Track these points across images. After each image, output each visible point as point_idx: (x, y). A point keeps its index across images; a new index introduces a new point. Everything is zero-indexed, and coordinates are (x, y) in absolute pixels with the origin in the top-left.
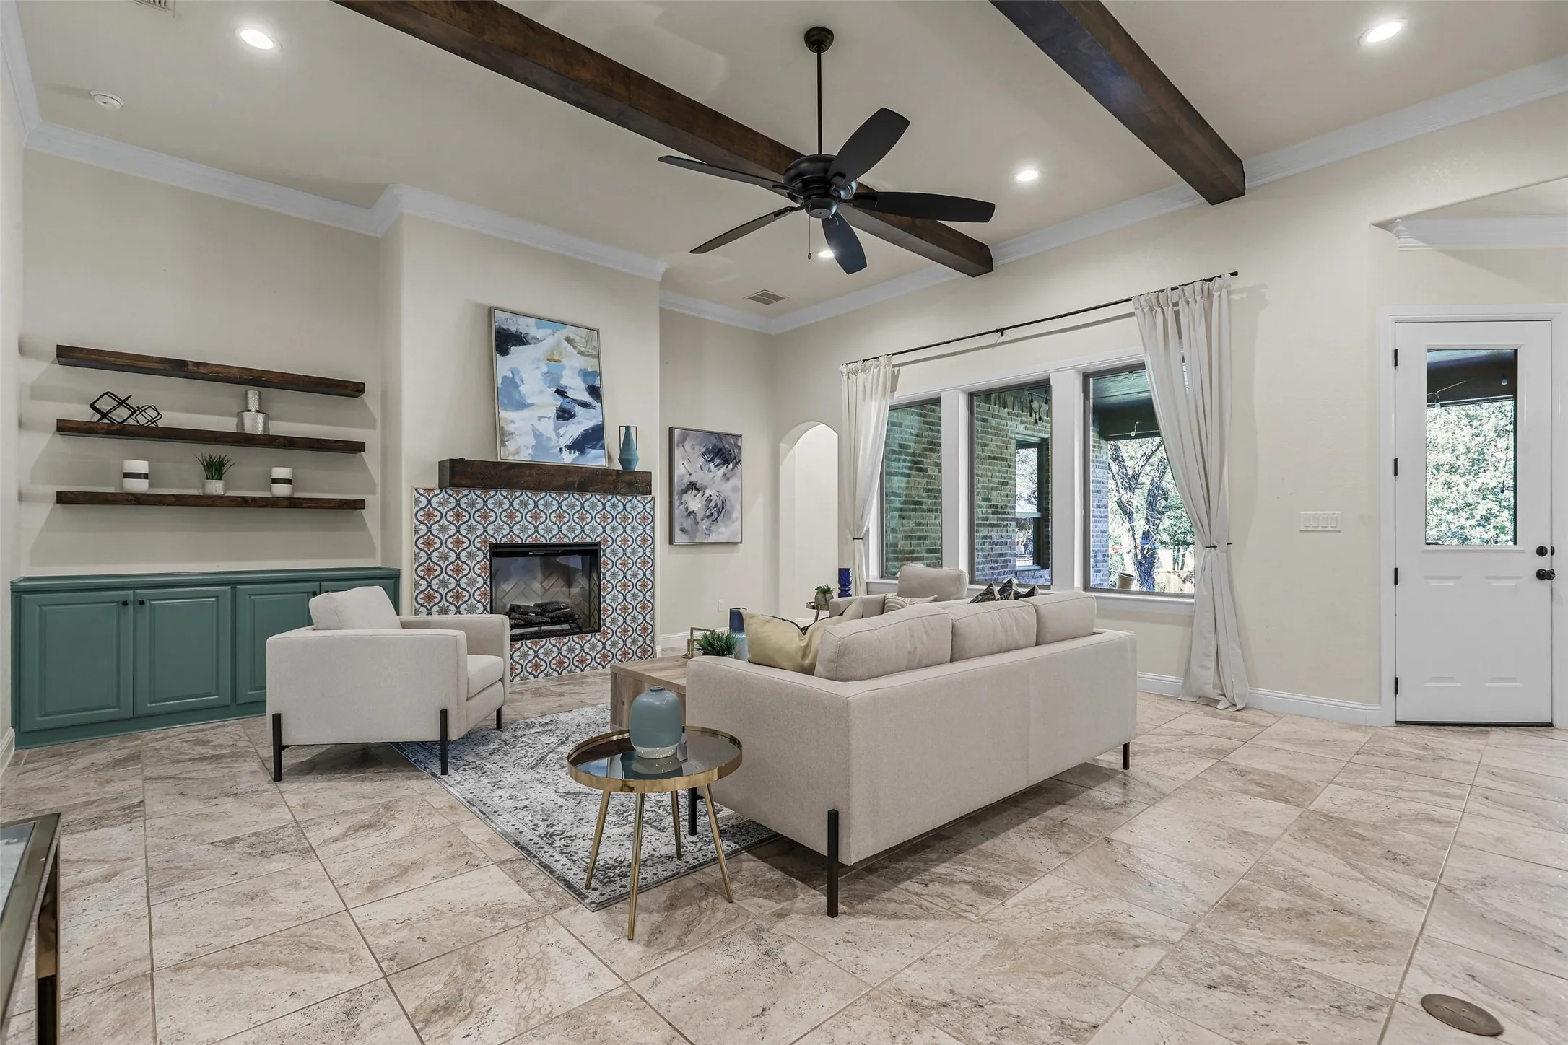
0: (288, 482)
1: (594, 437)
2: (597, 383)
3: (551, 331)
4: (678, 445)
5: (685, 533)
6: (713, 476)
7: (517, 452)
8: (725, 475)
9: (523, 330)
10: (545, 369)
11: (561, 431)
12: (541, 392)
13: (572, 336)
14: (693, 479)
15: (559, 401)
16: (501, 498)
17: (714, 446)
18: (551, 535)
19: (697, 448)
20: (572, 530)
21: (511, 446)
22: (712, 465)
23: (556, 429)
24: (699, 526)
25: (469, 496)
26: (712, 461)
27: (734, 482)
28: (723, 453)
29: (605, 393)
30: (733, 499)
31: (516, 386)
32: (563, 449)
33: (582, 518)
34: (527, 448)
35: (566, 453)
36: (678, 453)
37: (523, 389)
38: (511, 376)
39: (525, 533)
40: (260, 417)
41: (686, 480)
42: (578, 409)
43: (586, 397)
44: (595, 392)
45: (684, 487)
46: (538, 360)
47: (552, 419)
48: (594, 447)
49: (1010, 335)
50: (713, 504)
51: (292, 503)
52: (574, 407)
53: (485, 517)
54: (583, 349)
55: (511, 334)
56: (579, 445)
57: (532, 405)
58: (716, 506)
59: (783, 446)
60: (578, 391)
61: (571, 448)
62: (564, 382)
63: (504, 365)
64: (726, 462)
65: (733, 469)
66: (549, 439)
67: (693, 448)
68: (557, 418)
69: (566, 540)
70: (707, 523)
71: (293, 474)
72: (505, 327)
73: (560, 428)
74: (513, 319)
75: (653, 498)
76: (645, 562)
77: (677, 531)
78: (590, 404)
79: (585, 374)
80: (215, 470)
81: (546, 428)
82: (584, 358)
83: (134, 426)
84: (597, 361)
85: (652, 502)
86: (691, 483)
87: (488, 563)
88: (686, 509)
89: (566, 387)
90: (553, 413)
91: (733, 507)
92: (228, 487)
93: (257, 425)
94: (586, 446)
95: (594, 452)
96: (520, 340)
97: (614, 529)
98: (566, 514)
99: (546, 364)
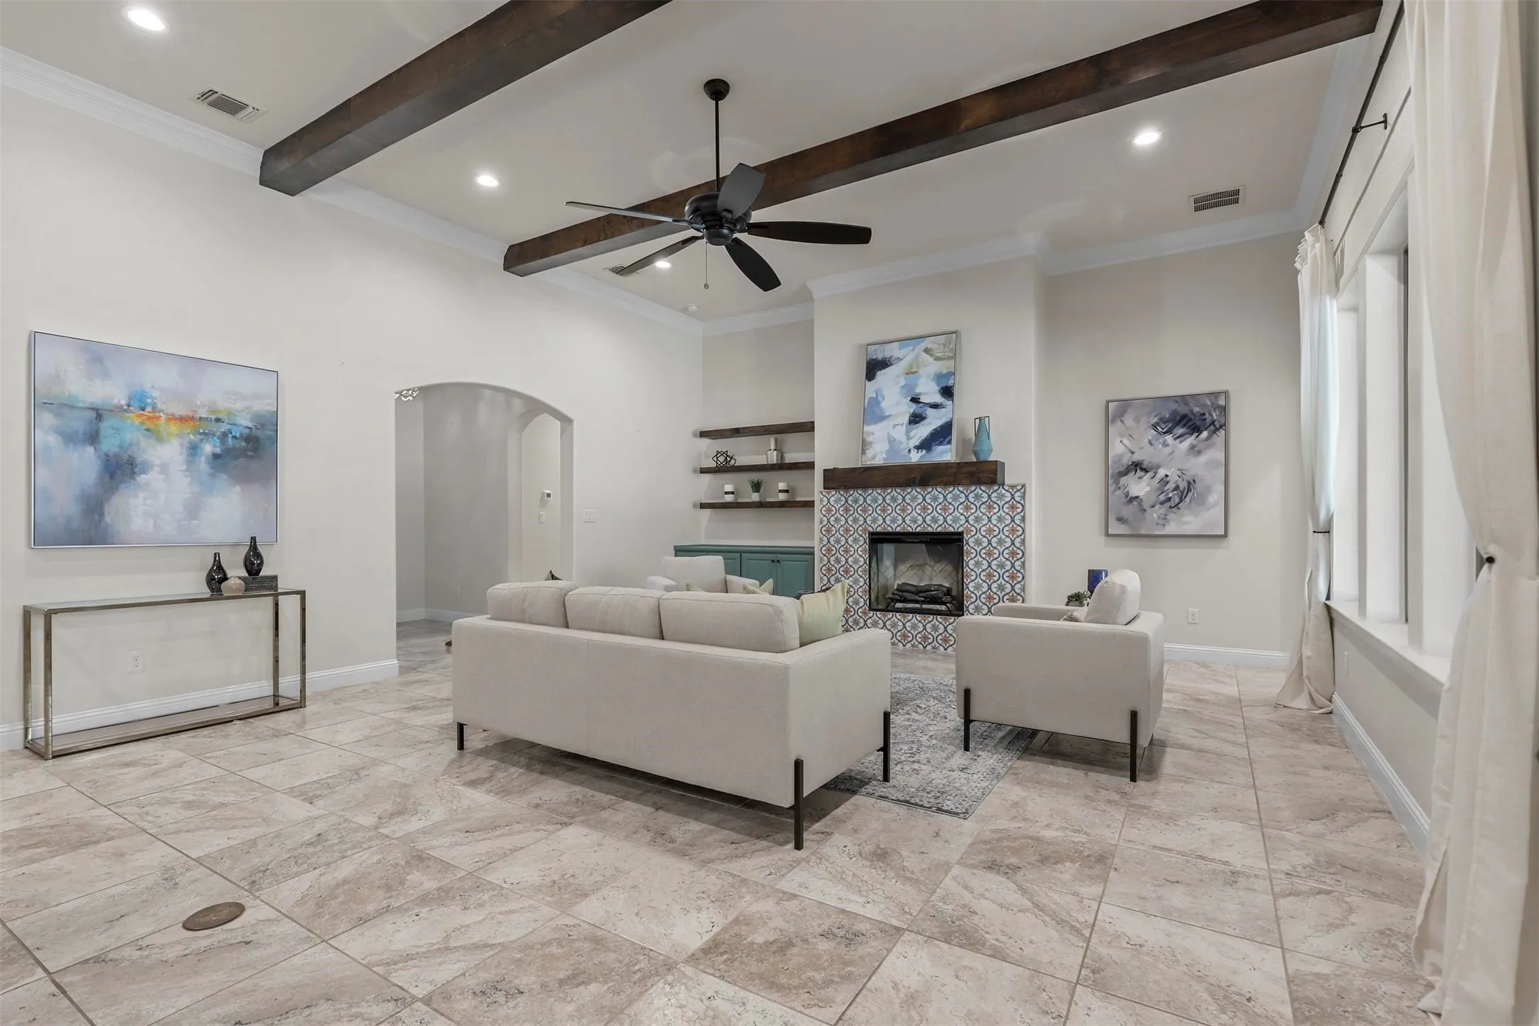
0: (784, 491)
1: (942, 434)
2: (950, 383)
3: (911, 348)
4: (1116, 421)
5: (1123, 523)
6: (1175, 453)
7: (874, 458)
8: (1192, 447)
9: (887, 355)
10: (903, 382)
11: (912, 434)
12: (898, 403)
13: (929, 346)
14: (1136, 458)
15: (913, 408)
16: (877, 495)
17: (1174, 413)
18: (916, 525)
19: (1143, 419)
20: (935, 520)
21: (870, 453)
22: (1169, 438)
23: (908, 432)
24: (1147, 514)
25: (850, 496)
26: (1169, 432)
27: (1216, 454)
28: (1191, 419)
29: (957, 391)
30: (1212, 478)
31: (879, 403)
32: (912, 450)
33: (944, 509)
34: (881, 453)
35: (914, 452)
36: (1114, 430)
37: (883, 405)
38: (875, 395)
39: (895, 524)
40: (775, 452)
41: (1127, 460)
42: (930, 412)
43: (938, 399)
44: (947, 392)
45: (1122, 469)
46: (898, 377)
47: (904, 425)
48: (941, 444)
50: (1171, 486)
51: (782, 505)
52: (925, 410)
53: (865, 511)
54: (939, 355)
55: (879, 361)
56: (926, 445)
57: (890, 416)
58: (1177, 488)
60: (930, 393)
61: (918, 448)
62: (918, 390)
63: (871, 386)
64: (1196, 429)
65: (1207, 439)
66: (900, 443)
67: (1137, 420)
68: (909, 423)
69: (930, 530)
70: (1160, 510)
71: (788, 485)
72: (874, 357)
73: (911, 432)
74: (882, 348)
75: (1023, 486)
76: (1013, 554)
77: (1112, 521)
78: (941, 404)
79: (939, 377)
80: (757, 487)
81: (899, 433)
82: (940, 362)
83: (724, 467)
84: (953, 361)
85: (1022, 491)
86: (1133, 462)
87: (867, 547)
88: (1127, 495)
89: (920, 394)
90: (906, 419)
91: (1208, 490)
92: (760, 497)
93: (773, 458)
94: (934, 444)
95: (941, 448)
96: (884, 364)
97: (977, 519)
98: (929, 506)
99: (904, 378)
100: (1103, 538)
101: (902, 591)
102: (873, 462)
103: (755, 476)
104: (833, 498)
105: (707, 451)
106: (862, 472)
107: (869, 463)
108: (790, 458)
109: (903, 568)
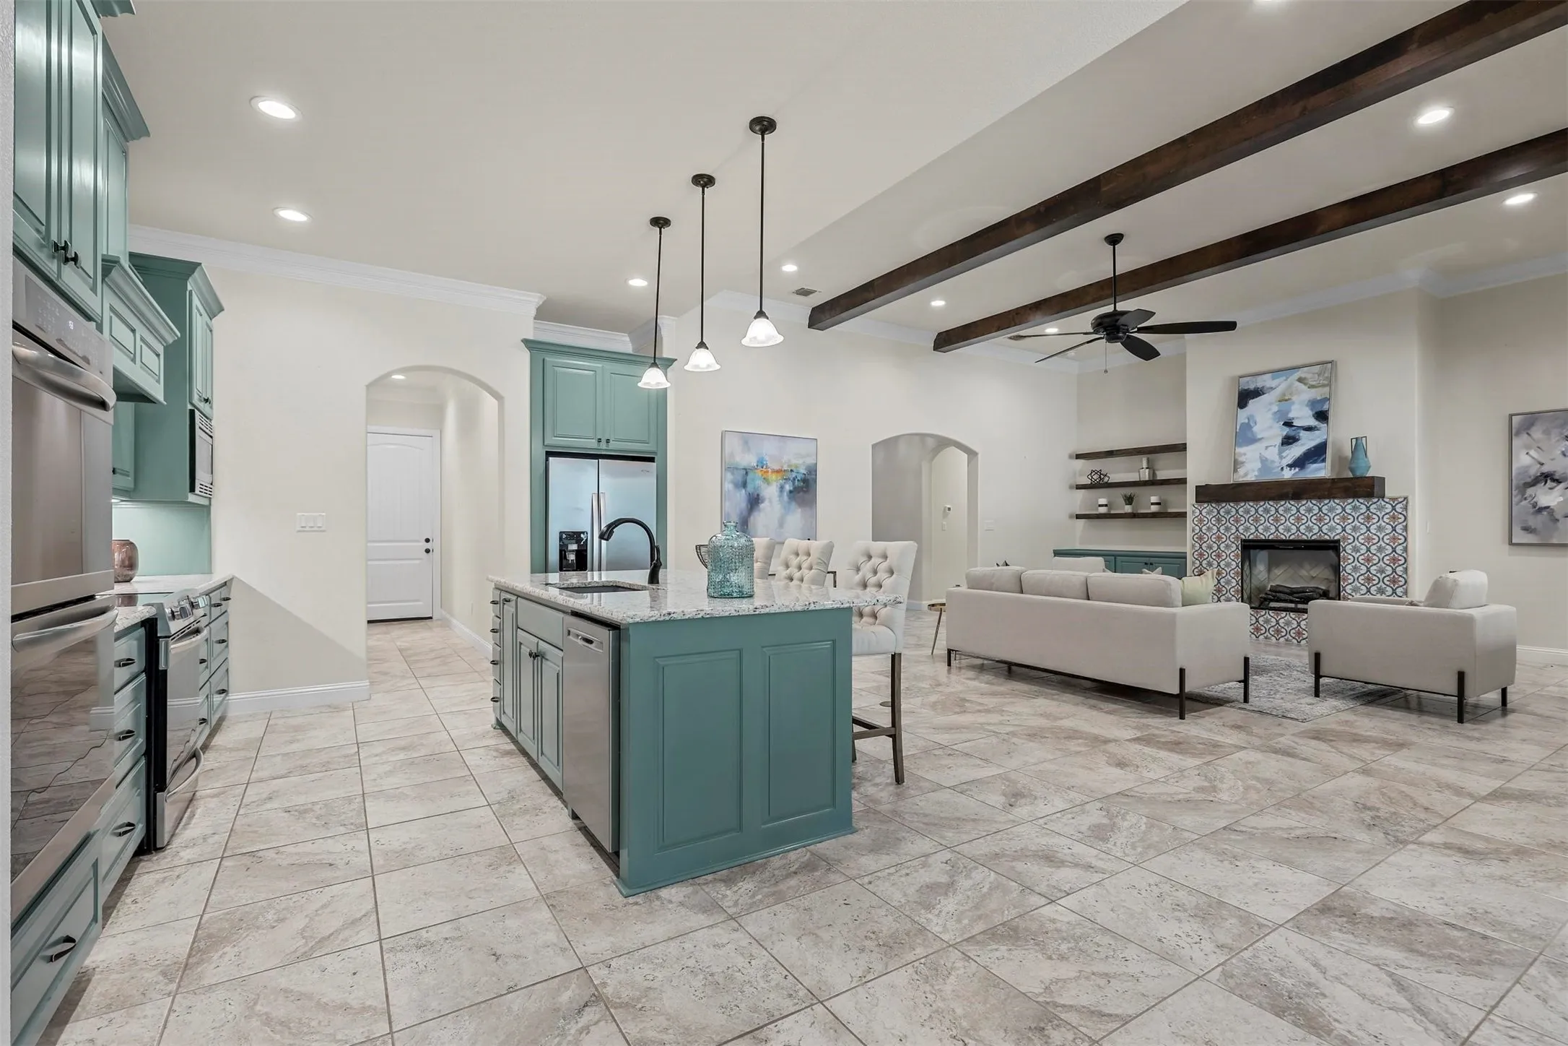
0: (1157, 504)
1: (1317, 453)
2: (1325, 407)
3: (1284, 378)
4: (1518, 434)
5: (1531, 532)
7: (1246, 475)
9: (1259, 385)
10: (1275, 408)
11: (1284, 454)
12: (1271, 427)
13: (1303, 376)
14: (1545, 469)
15: (1286, 431)
16: (1249, 507)
18: (1290, 534)
19: (1556, 431)
20: (1309, 529)
21: (1241, 471)
23: (1280, 453)
24: (1559, 524)
25: (1225, 507)
29: (1332, 415)
31: (1251, 427)
32: (1285, 468)
33: (1320, 520)
34: (1254, 471)
35: (1287, 470)
36: (1518, 443)
37: (1255, 429)
38: (1247, 421)
39: (1267, 531)
40: (1147, 470)
41: (1534, 471)
42: (1303, 434)
43: (1312, 422)
44: (1322, 416)
46: (1271, 404)
47: (1277, 446)
48: (1315, 462)
51: (1158, 515)
52: (1299, 433)
53: (1237, 521)
54: (1314, 383)
55: (1251, 391)
56: (1300, 463)
57: (1262, 438)
60: (1303, 416)
61: (1291, 466)
62: (1291, 415)
63: (1243, 415)
66: (1273, 462)
67: (1547, 433)
68: (1282, 444)
69: (1304, 537)
71: (1160, 498)
72: (1246, 388)
73: (1284, 451)
74: (1254, 380)
75: (1406, 498)
76: (1394, 560)
77: (1516, 529)
78: (1316, 427)
79: (1312, 403)
80: (1129, 500)
81: (1272, 454)
82: (1313, 390)
83: (1099, 484)
84: (1328, 388)
85: (1404, 503)
86: (1542, 474)
87: (1239, 552)
88: (1535, 505)
89: (1293, 419)
90: (1279, 441)
92: (1133, 508)
93: (1145, 475)
94: (1307, 462)
95: (1315, 465)
96: (1257, 393)
97: (1355, 529)
98: (1304, 517)
99: (1277, 405)
100: (1507, 546)
101: (1276, 592)
102: (1245, 479)
103: (1128, 491)
104: (1205, 510)
105: (1082, 471)
106: (1233, 488)
107: (1241, 480)
108: (1161, 475)
109: (1277, 572)
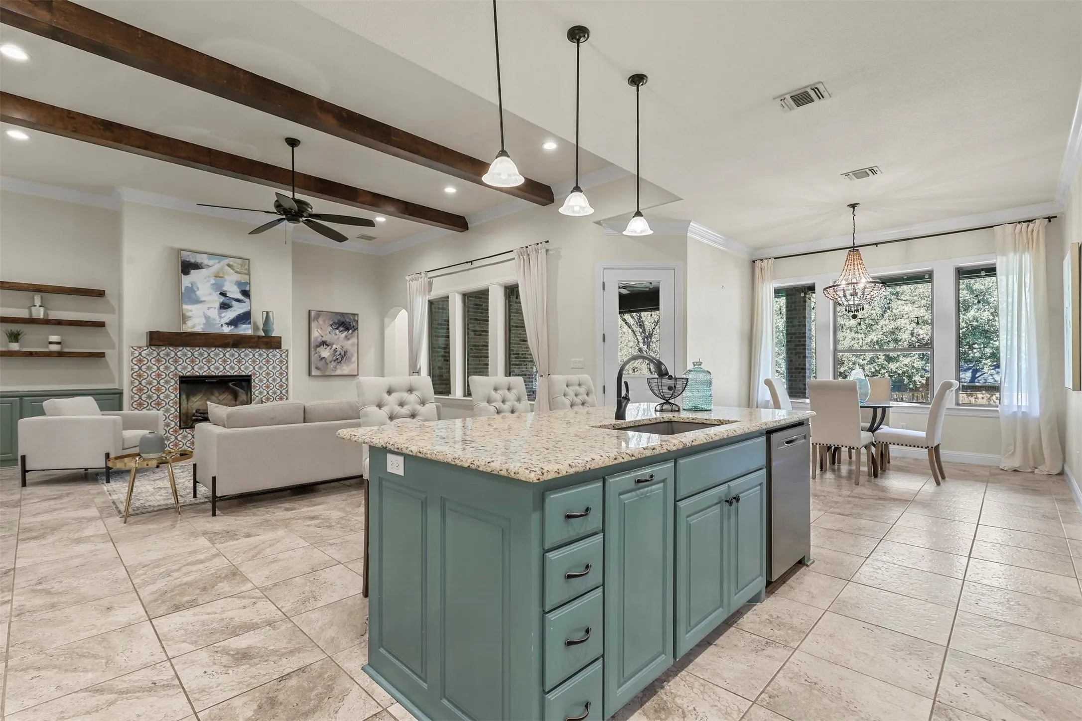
0: (59, 343)
1: (245, 317)
2: (247, 288)
3: (217, 261)
4: (314, 320)
5: (318, 369)
6: (339, 338)
7: (194, 327)
8: (346, 336)
9: (199, 261)
10: (213, 281)
11: (223, 315)
12: (210, 294)
13: (231, 263)
14: (324, 339)
15: (222, 299)
16: (186, 351)
17: (339, 320)
19: (327, 321)
20: (232, 368)
21: (190, 323)
22: (337, 331)
23: (219, 314)
24: (328, 366)
25: (164, 351)
26: (337, 328)
27: (354, 340)
28: (345, 324)
29: (252, 294)
30: (353, 350)
31: (194, 292)
32: (224, 325)
33: (239, 362)
34: (200, 325)
35: (225, 327)
36: (313, 324)
37: (198, 293)
38: (190, 285)
39: (201, 370)
40: (42, 309)
41: (320, 340)
42: (234, 303)
43: (240, 296)
44: (246, 293)
45: (318, 344)
46: (209, 277)
47: (217, 310)
48: (244, 323)
49: (476, 264)
50: (338, 353)
51: (60, 354)
52: (231, 302)
53: (176, 361)
54: (238, 270)
55: (192, 264)
56: (234, 323)
57: (204, 301)
58: (340, 354)
59: (386, 320)
60: (234, 292)
61: (228, 324)
62: (225, 288)
63: (186, 281)
64: (347, 329)
65: (352, 333)
66: (214, 319)
67: (324, 321)
68: (220, 308)
69: (229, 374)
70: (334, 364)
71: (62, 339)
72: (188, 260)
73: (222, 313)
74: (193, 255)
75: (287, 350)
76: (281, 386)
77: (313, 369)
78: (242, 300)
79: (240, 284)
80: (14, 337)
81: (214, 313)
82: (238, 275)
84: (247, 276)
85: (288, 353)
86: (322, 341)
87: (178, 386)
88: (320, 356)
89: (226, 291)
90: (217, 305)
91: (352, 355)
92: (21, 347)
93: (39, 312)
94: (238, 323)
95: (244, 326)
96: (197, 266)
97: (260, 368)
98: (228, 360)
99: (215, 279)
100: (308, 377)
102: (193, 330)
103: (15, 327)
107: (189, 330)
109: (194, 399)
